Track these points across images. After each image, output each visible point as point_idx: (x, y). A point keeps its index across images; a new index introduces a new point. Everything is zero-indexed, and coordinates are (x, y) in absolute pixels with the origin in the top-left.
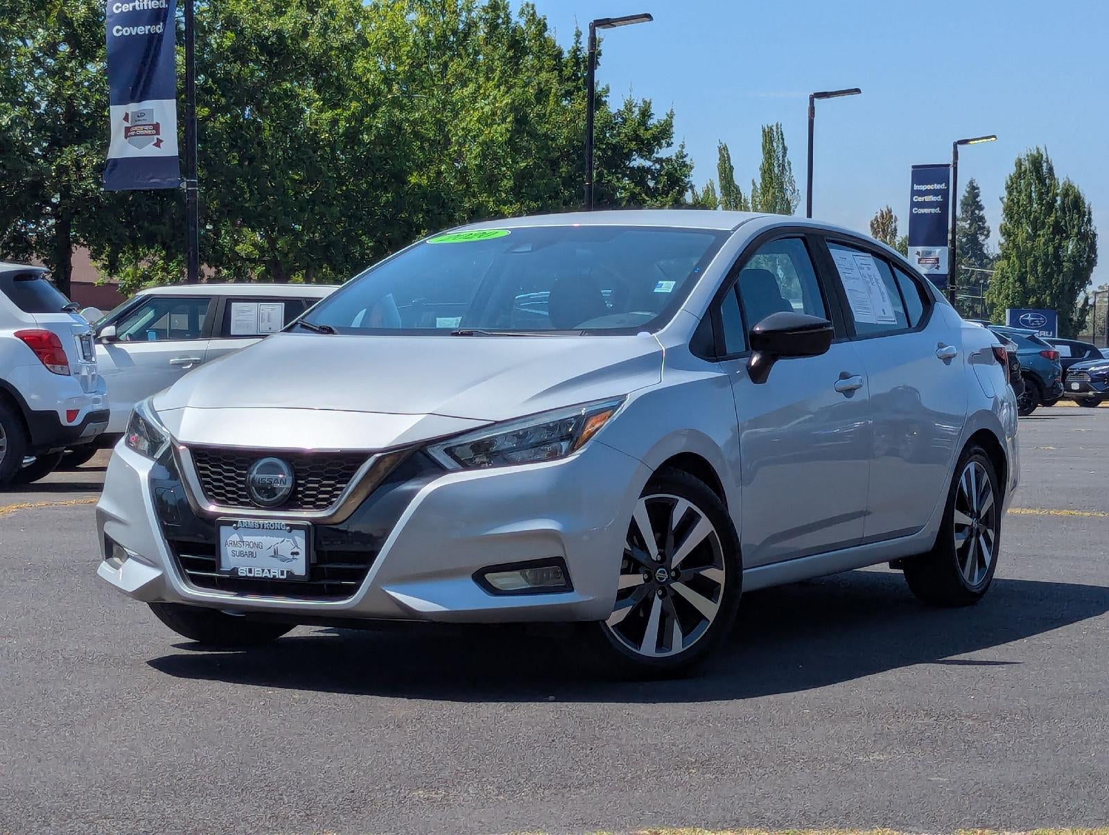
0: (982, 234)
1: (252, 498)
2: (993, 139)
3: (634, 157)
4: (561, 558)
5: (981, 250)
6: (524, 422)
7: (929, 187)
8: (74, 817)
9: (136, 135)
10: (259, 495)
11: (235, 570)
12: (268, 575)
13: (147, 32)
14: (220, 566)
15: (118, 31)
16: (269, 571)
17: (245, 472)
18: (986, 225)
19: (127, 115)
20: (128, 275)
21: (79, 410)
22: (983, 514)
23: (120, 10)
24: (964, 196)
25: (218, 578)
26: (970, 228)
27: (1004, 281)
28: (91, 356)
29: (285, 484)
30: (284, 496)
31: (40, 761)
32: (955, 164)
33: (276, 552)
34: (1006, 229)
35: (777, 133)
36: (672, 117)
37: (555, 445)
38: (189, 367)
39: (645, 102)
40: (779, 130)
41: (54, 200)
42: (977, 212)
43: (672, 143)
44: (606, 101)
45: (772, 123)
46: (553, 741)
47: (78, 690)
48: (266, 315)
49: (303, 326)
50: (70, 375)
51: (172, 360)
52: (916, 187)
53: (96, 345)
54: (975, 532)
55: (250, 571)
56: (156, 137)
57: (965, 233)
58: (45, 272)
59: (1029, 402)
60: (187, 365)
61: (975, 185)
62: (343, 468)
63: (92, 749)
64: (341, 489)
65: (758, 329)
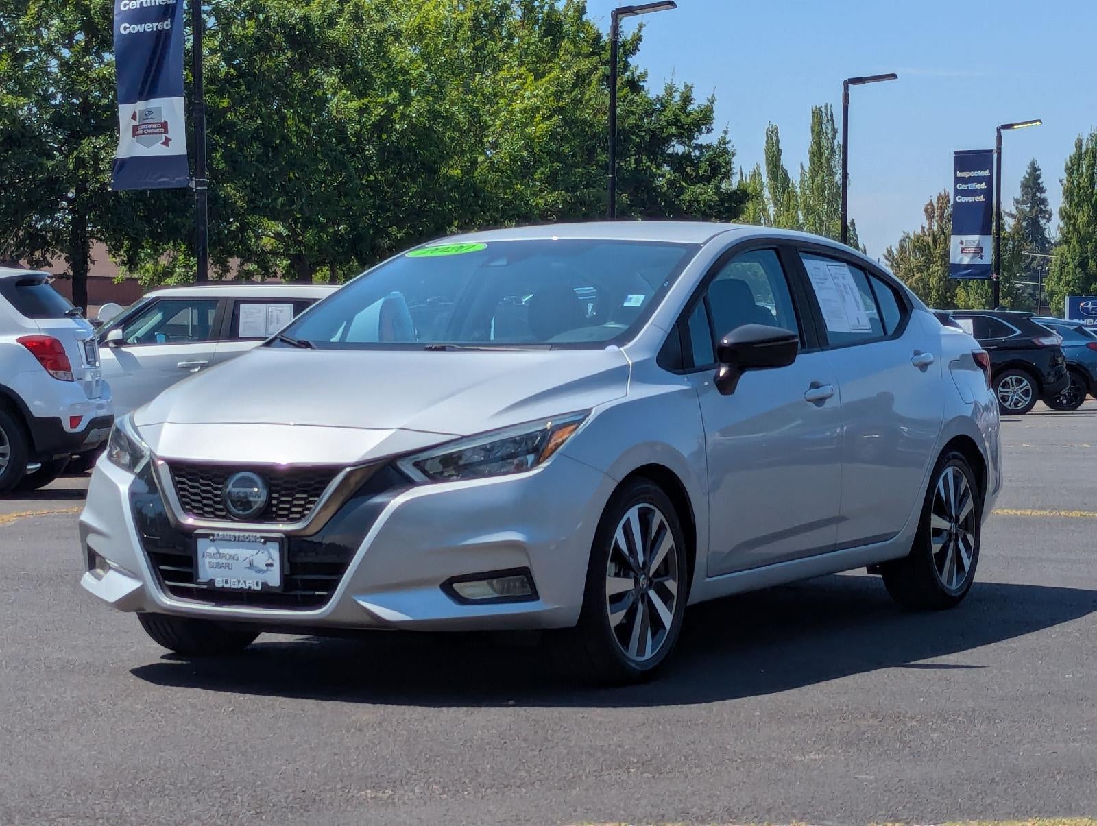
0: (1044, 217)
1: (229, 512)
2: (1038, 123)
3: (672, 143)
4: (527, 568)
5: (1042, 234)
6: (491, 436)
7: (973, 174)
8: (37, 815)
9: (143, 134)
10: (235, 508)
11: (212, 582)
12: (244, 586)
13: (155, 29)
14: (198, 578)
15: (125, 28)
16: (245, 582)
17: (220, 486)
18: (1048, 208)
19: (135, 113)
20: (147, 271)
21: (82, 417)
22: (962, 518)
23: (127, 7)
24: (1024, 177)
25: (196, 588)
26: (1030, 211)
27: (1064, 267)
28: (95, 361)
29: (259, 497)
30: (259, 509)
31: (11, 764)
32: (999, 149)
33: (251, 564)
34: (1066, 213)
35: (827, 114)
36: (713, 102)
37: (520, 458)
38: (197, 370)
39: (686, 86)
40: (829, 111)
41: (70, 195)
42: (1038, 194)
43: (712, 129)
44: (643, 86)
45: (820, 104)
46: (505, 743)
47: (55, 697)
48: (275, 316)
49: (282, 340)
50: (73, 381)
51: (180, 363)
52: (959, 174)
53: (100, 349)
54: (953, 537)
55: (226, 582)
56: (164, 135)
57: (1025, 216)
58: (49, 277)
59: (1075, 396)
60: (194, 368)
61: (1036, 166)
62: (316, 483)
63: (63, 753)
64: (313, 502)
65: (725, 341)
